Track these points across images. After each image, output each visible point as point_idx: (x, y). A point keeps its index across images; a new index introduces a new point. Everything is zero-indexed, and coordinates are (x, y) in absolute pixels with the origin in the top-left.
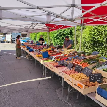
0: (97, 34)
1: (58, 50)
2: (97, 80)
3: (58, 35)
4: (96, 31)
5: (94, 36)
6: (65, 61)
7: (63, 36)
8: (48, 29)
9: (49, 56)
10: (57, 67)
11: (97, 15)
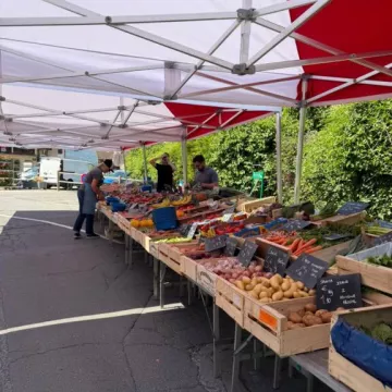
0: (365, 141)
1: (215, 203)
2: (345, 302)
3: (223, 156)
4: (361, 130)
5: (355, 152)
6: (232, 236)
7: (240, 159)
8: (184, 132)
9: (178, 223)
10: (198, 257)
11: (342, 52)
